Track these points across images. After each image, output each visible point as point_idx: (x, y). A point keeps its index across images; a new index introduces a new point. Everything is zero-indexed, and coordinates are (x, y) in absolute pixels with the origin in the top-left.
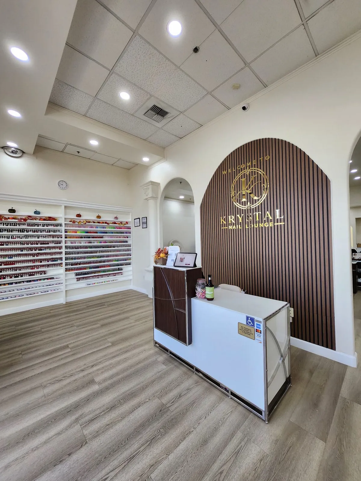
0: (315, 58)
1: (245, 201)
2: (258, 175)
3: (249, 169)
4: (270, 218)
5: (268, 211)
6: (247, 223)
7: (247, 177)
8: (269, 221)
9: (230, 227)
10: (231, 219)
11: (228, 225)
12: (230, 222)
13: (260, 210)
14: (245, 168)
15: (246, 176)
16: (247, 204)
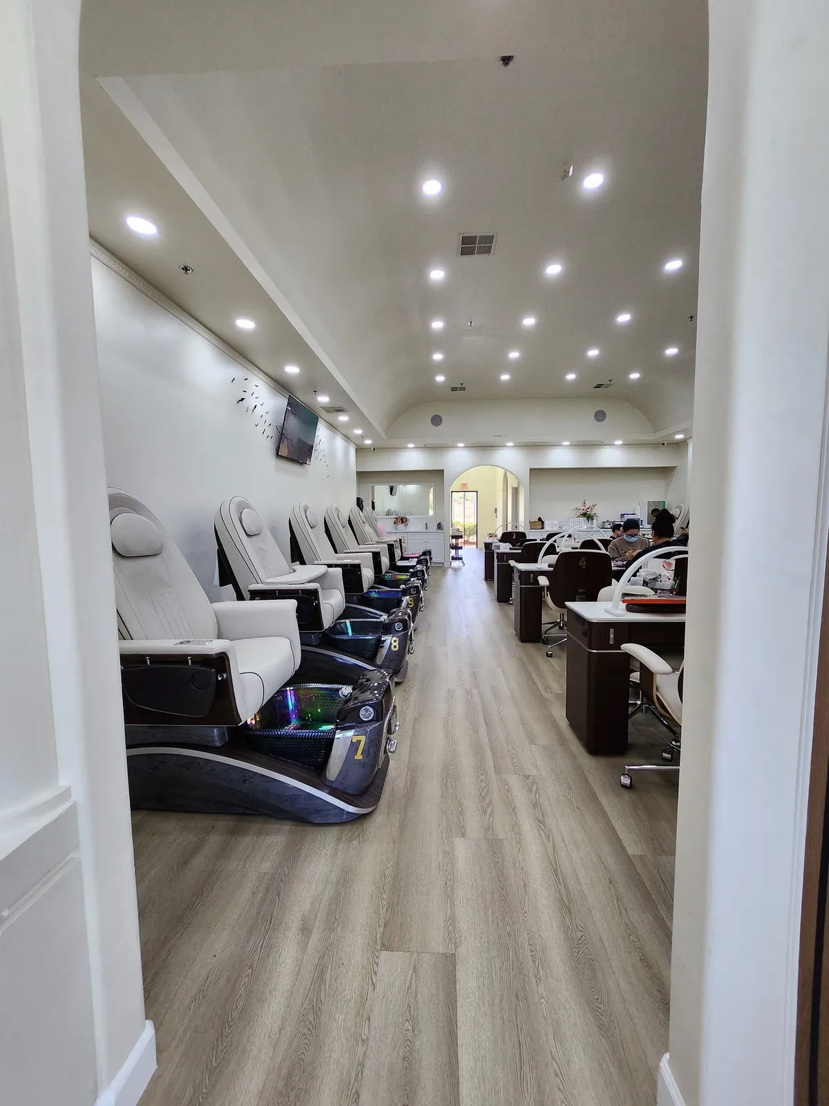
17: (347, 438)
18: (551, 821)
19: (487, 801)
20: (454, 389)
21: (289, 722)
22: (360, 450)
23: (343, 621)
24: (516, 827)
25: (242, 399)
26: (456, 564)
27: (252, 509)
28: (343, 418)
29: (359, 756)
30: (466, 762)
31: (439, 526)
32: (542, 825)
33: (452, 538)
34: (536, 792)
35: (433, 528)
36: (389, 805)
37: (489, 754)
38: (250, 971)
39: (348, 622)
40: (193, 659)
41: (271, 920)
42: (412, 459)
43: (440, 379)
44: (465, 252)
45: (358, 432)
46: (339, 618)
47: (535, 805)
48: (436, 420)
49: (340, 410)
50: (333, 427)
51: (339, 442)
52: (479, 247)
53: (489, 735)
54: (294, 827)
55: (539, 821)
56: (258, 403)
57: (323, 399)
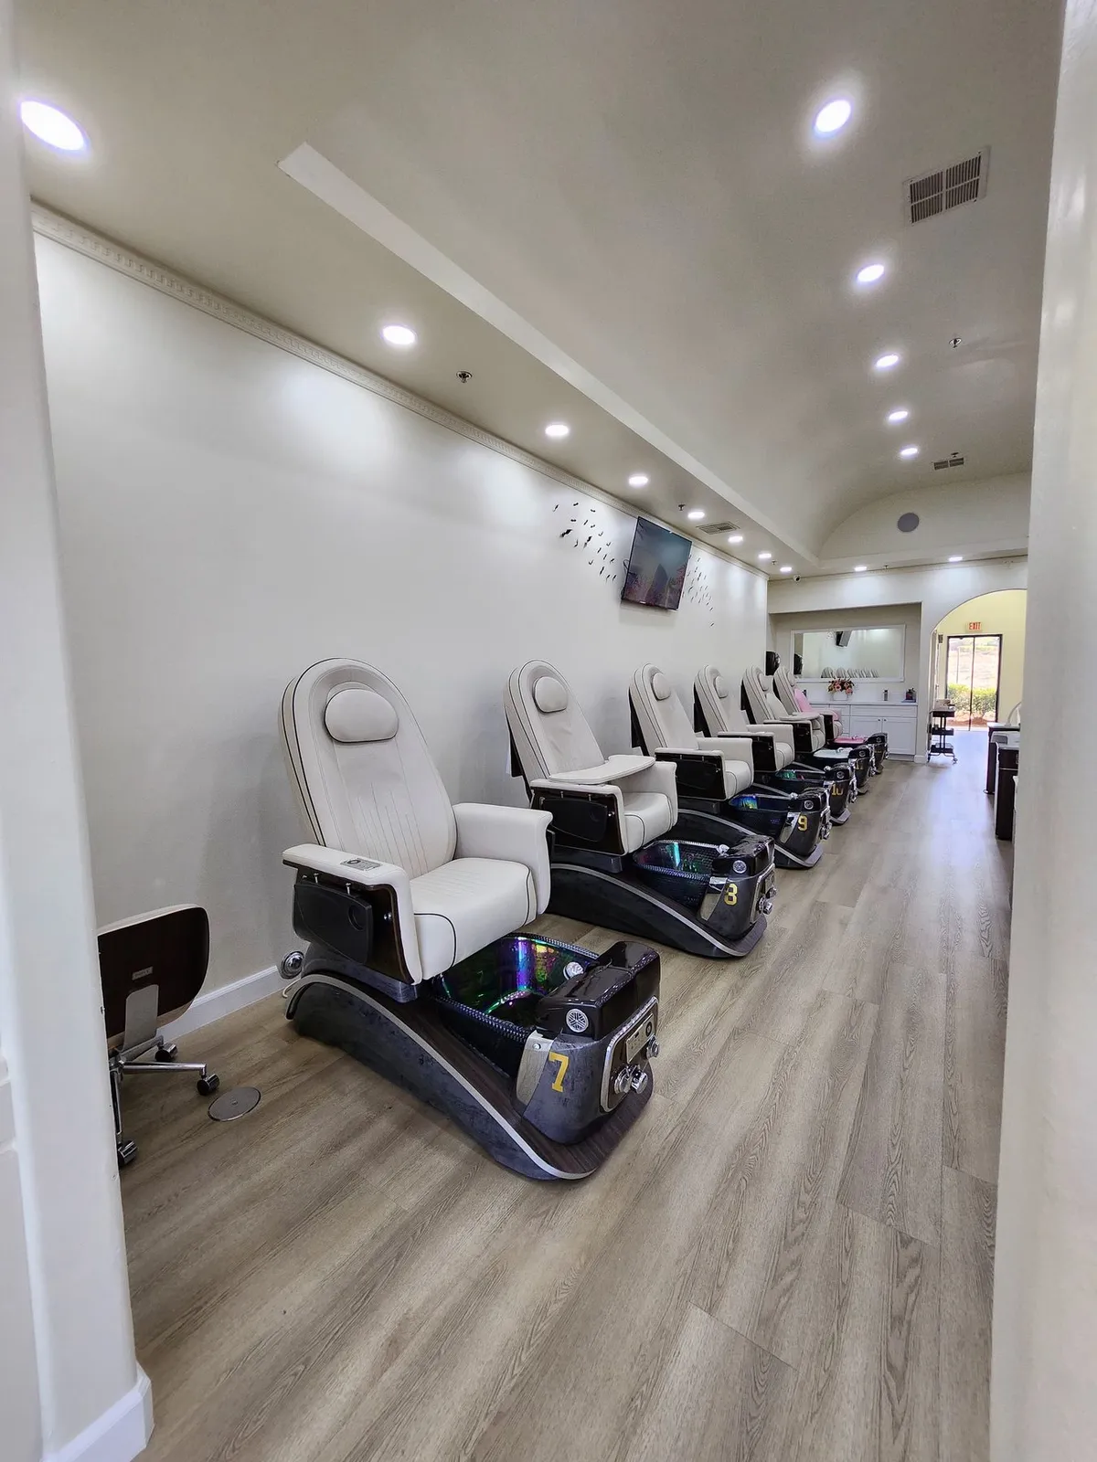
17: (751, 567)
18: (920, 1386)
19: (793, 1256)
20: (938, 466)
21: (514, 989)
22: (775, 583)
23: (667, 842)
24: (830, 1346)
25: (568, 531)
26: (939, 758)
27: (558, 679)
28: (735, 539)
29: (557, 1086)
30: (788, 1153)
31: (910, 696)
32: (893, 1384)
33: (934, 716)
34: (911, 1289)
35: (898, 695)
36: (617, 1177)
37: (842, 1148)
38: (301, 1368)
39: (676, 844)
40: (353, 887)
41: (368, 1296)
42: (863, 588)
43: (909, 452)
44: (917, 215)
45: (765, 556)
46: (662, 837)
47: (898, 1321)
48: (909, 522)
49: (725, 528)
50: (724, 553)
51: (737, 574)
52: (950, 194)
53: (860, 1112)
54: (474, 1153)
55: (891, 1367)
56: (594, 533)
57: (696, 515)
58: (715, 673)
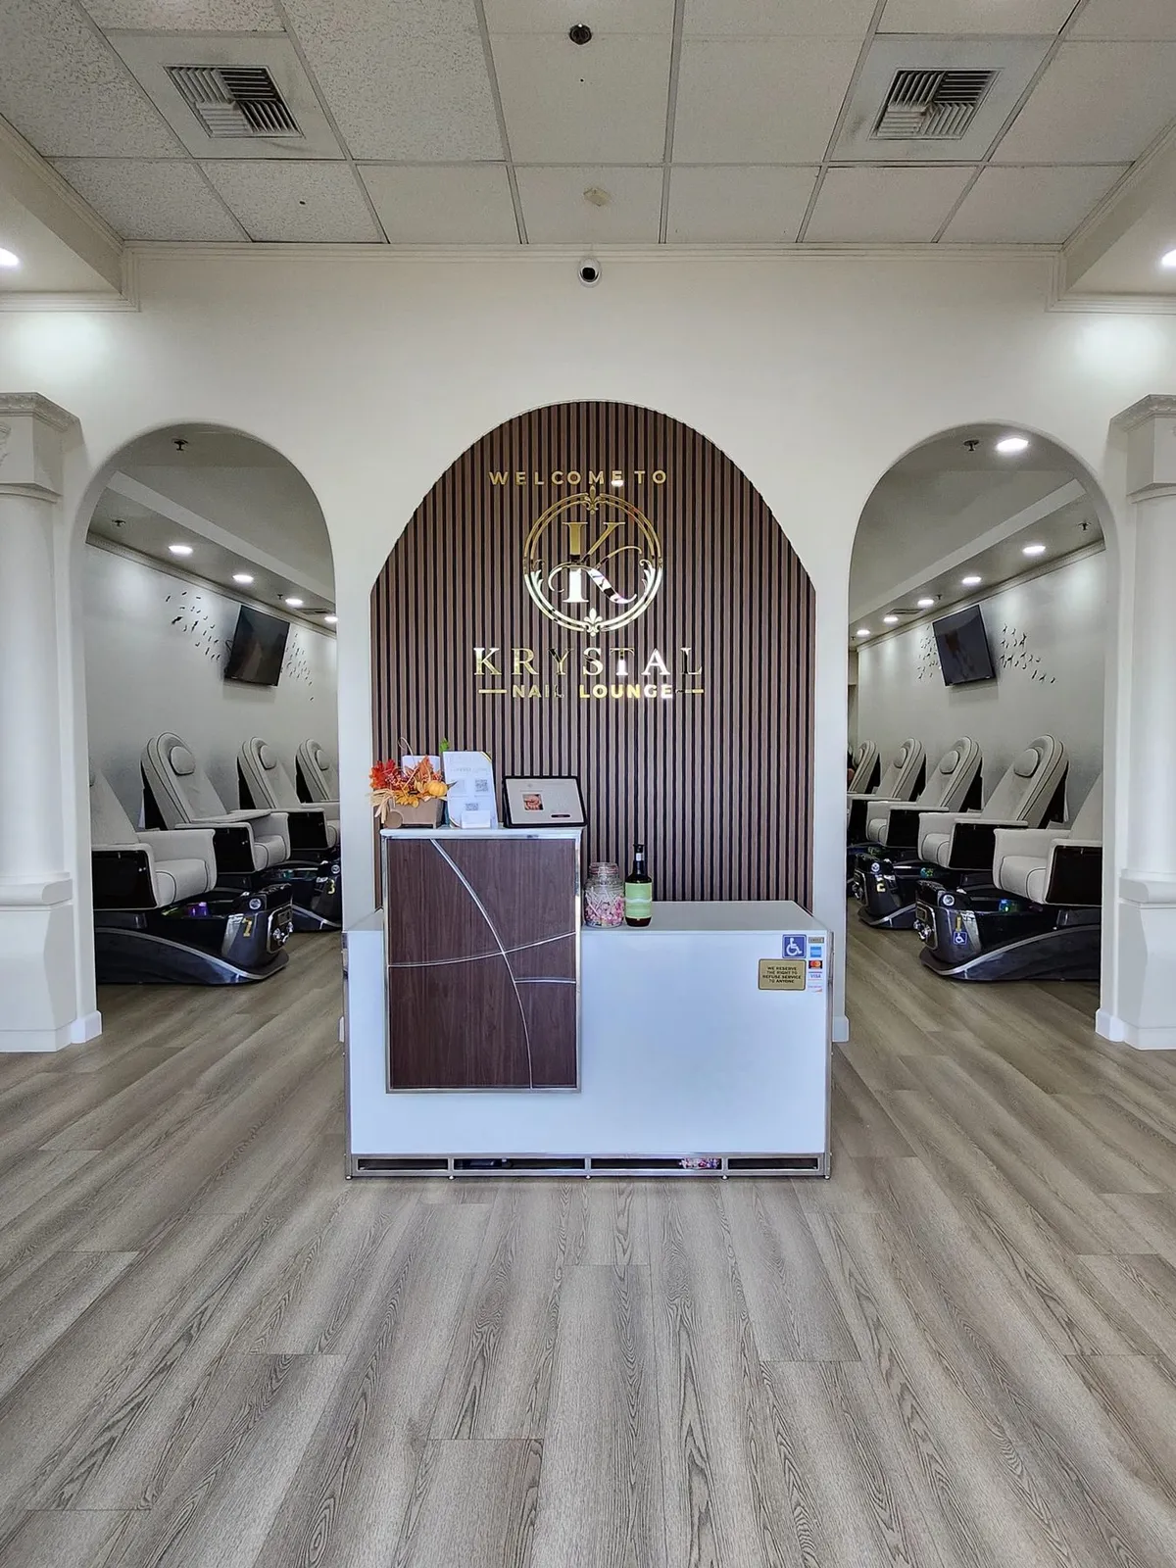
0: (795, 246)
1: (579, 604)
2: (626, 525)
3: (598, 494)
4: (661, 671)
5: (655, 647)
6: (584, 680)
7: (588, 520)
8: (660, 680)
9: (519, 691)
10: (521, 659)
11: (506, 679)
12: (517, 671)
13: (631, 642)
14: (583, 487)
15: (583, 515)
16: (588, 615)
25: (179, 619)
27: (188, 749)
29: (248, 935)
49: (322, 610)
50: (321, 630)
56: (200, 618)
57: (294, 602)
58: (316, 746)
